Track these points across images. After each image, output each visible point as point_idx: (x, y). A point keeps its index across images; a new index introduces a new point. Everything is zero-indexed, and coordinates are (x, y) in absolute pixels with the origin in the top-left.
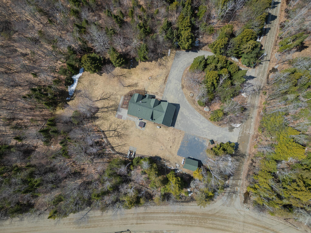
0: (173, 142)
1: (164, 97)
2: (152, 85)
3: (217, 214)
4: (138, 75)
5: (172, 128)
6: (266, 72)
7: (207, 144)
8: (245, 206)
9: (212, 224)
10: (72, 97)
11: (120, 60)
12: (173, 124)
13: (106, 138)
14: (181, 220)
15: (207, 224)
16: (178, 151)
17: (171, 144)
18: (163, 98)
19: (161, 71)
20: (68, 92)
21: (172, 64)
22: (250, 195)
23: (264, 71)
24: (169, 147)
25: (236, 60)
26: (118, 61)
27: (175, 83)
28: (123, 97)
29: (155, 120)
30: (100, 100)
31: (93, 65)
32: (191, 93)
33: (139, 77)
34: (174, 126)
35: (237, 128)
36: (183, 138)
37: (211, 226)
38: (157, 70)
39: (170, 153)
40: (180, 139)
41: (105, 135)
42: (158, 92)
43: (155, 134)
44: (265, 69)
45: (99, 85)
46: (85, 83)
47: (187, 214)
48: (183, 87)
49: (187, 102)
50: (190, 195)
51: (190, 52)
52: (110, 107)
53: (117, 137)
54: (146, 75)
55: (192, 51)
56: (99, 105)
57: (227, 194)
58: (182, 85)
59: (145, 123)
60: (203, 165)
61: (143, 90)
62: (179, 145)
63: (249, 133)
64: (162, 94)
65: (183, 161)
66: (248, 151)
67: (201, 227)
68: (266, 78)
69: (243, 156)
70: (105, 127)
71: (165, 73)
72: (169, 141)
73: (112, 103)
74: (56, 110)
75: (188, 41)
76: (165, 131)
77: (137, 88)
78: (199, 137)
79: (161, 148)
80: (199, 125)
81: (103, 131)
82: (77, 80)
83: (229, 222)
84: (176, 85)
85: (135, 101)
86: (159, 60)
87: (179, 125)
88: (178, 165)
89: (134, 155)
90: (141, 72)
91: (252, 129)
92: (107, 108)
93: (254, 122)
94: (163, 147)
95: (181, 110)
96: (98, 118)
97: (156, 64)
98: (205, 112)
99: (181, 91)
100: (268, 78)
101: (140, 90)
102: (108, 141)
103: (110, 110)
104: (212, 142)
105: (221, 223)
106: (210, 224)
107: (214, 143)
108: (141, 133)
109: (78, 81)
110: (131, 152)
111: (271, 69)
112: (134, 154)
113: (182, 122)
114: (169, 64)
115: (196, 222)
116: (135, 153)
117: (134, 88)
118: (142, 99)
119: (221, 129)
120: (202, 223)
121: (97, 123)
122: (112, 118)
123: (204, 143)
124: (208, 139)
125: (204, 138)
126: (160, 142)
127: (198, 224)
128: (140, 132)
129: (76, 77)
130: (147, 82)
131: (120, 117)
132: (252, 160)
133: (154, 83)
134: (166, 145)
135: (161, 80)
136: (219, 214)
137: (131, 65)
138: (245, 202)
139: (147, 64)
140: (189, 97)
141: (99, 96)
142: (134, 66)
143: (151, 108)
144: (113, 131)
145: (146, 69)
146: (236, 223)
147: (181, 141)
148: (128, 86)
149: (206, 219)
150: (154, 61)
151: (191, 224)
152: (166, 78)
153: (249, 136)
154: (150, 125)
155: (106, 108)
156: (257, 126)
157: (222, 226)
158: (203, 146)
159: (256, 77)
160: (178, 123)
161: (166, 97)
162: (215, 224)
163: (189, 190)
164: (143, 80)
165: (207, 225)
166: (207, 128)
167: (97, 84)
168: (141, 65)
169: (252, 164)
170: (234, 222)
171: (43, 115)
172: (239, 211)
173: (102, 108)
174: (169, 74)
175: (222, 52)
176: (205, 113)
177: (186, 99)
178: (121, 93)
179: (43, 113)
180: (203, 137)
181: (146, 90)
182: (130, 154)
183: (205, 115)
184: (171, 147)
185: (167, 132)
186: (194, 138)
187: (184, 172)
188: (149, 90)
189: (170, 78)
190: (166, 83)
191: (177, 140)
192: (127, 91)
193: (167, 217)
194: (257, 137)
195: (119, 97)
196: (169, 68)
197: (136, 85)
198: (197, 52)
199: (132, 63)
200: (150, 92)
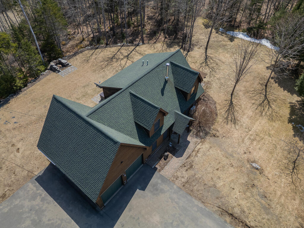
1: (165, 187)
4: (270, 135)
18: (164, 179)
20: (233, 31)
33: (262, 136)
34: (40, 180)
42: (191, 172)
54: (266, 156)
56: (196, 53)
64: (178, 183)
74: (205, 19)
77: (220, 119)
87: (26, 203)
96: (169, 47)
117: (221, 111)
129: (265, 42)
130: (241, 150)
133: (232, 170)
135: (243, 203)
148: (232, 103)
160: (38, 200)
161: (162, 191)
164: (247, 142)
181: (208, 137)
188: (207, 145)
190: (228, 219)
200: (198, 147)
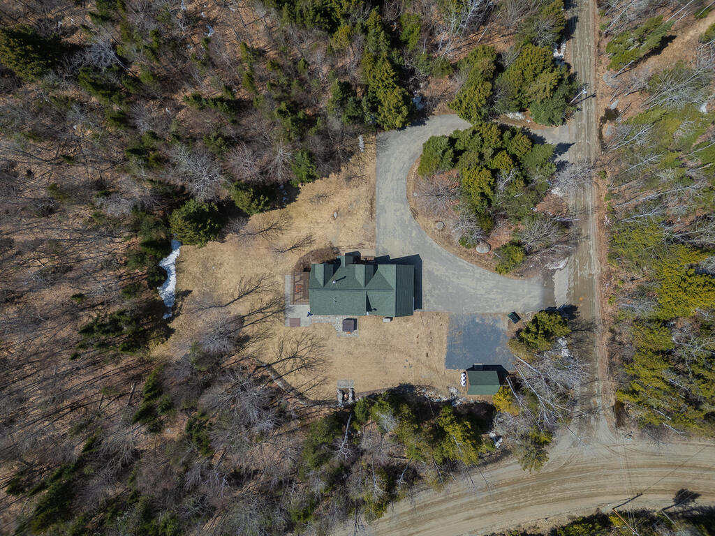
0: (430, 344)
1: (380, 248)
2: (344, 230)
3: (567, 468)
4: (306, 216)
5: (417, 313)
6: (594, 125)
7: (504, 325)
8: (621, 432)
9: (562, 491)
10: (174, 311)
11: (259, 201)
12: (418, 304)
13: (280, 377)
14: (495, 502)
15: (551, 495)
16: (446, 359)
17: (426, 349)
18: (377, 252)
19: (354, 191)
20: (162, 302)
21: (376, 169)
22: (625, 407)
23: (588, 123)
24: (423, 358)
25: (519, 116)
26: (254, 205)
27: (396, 211)
28: (289, 278)
29: (375, 309)
30: (239, 297)
31: (201, 232)
32: (436, 222)
33: (310, 219)
34: (420, 308)
35: (561, 270)
36: (449, 328)
37: (560, 495)
38: (346, 192)
39: (430, 367)
40: (441, 332)
41: (275, 372)
42: (364, 242)
43: (385, 336)
44: (588, 118)
45: (226, 264)
46: (194, 268)
47: (503, 485)
48: (415, 214)
49: (435, 245)
50: (497, 444)
51: (409, 129)
52: (267, 308)
53: (303, 371)
54: (324, 212)
55: (413, 124)
56: (241, 308)
57: (575, 420)
58: (413, 210)
59: (355, 320)
60: (507, 373)
61: (328, 246)
62: (445, 345)
63: (590, 275)
64: (374, 244)
65: (464, 378)
66: (598, 314)
67: (539, 503)
68: (597, 138)
69: (590, 327)
70: (270, 356)
71: (365, 194)
72: (419, 344)
73: (268, 298)
74: (148, 348)
75: (400, 112)
76: (404, 324)
77: (314, 247)
78: (483, 314)
79: (406, 364)
80: (476, 289)
81: (269, 365)
82: (173, 268)
83: (597, 477)
84: (398, 213)
85: (321, 282)
86: (343, 168)
87: (432, 301)
88: (454, 391)
89: (353, 398)
90: (310, 209)
91: (596, 263)
92: (260, 311)
93: (594, 246)
94: (411, 361)
95: (427, 266)
96: (247, 338)
97: (338, 178)
98: (479, 255)
99: (414, 223)
100: (601, 137)
101: (322, 249)
102: (285, 383)
103: (268, 314)
104: (515, 317)
105: (580, 484)
106: (557, 492)
107: (519, 318)
108: (353, 345)
109: (176, 270)
110: (344, 394)
111: (602, 114)
112: (351, 395)
113: (437, 292)
114: (369, 170)
115: (526, 497)
116: (353, 393)
117: (307, 249)
118: (335, 271)
119: (526, 282)
120: (540, 495)
121: (251, 349)
122: (281, 329)
123: (497, 325)
124: (504, 315)
125: (495, 314)
126: (401, 352)
127: (533, 499)
128: (350, 342)
129: (169, 261)
130: (331, 226)
131: (296, 323)
132: (612, 331)
133: (347, 225)
134: (416, 354)
135: (361, 212)
136: (571, 467)
137: (284, 198)
138: (620, 423)
139: (319, 185)
140: (436, 231)
141: (235, 290)
142: (292, 199)
143: (360, 290)
144: (290, 358)
145: (321, 197)
146: (611, 475)
147: (445, 336)
148: (293, 248)
149: (545, 485)
150: (333, 174)
151: (516, 505)
152: (371, 204)
153: (592, 280)
154: (366, 321)
155: (257, 312)
156: (604, 253)
157: (583, 488)
158: (496, 332)
159: (573, 144)
160: (428, 297)
161: (383, 249)
162: (567, 489)
163: (492, 435)
164: (321, 225)
165: (552, 497)
166: (495, 290)
167: (221, 264)
168: (307, 191)
169: (613, 340)
170: (606, 474)
171: (125, 370)
172: (611, 448)
173: (250, 315)
174: (377, 193)
175: (483, 114)
176: (481, 257)
177: (429, 240)
178: (280, 269)
179: (123, 363)
180: (492, 311)
181: (335, 246)
182: (344, 396)
183: (483, 262)
184: (427, 356)
185: (409, 325)
186: (473, 321)
187: (472, 401)
188: (341, 244)
189: (381, 200)
190: (374, 215)
191: (436, 335)
192: (293, 259)
193: (462, 505)
194: (609, 277)
195: (279, 278)
196: (372, 180)
197: (309, 240)
198: (425, 124)
199: (286, 193)
200: (345, 247)
